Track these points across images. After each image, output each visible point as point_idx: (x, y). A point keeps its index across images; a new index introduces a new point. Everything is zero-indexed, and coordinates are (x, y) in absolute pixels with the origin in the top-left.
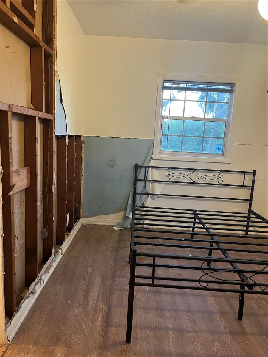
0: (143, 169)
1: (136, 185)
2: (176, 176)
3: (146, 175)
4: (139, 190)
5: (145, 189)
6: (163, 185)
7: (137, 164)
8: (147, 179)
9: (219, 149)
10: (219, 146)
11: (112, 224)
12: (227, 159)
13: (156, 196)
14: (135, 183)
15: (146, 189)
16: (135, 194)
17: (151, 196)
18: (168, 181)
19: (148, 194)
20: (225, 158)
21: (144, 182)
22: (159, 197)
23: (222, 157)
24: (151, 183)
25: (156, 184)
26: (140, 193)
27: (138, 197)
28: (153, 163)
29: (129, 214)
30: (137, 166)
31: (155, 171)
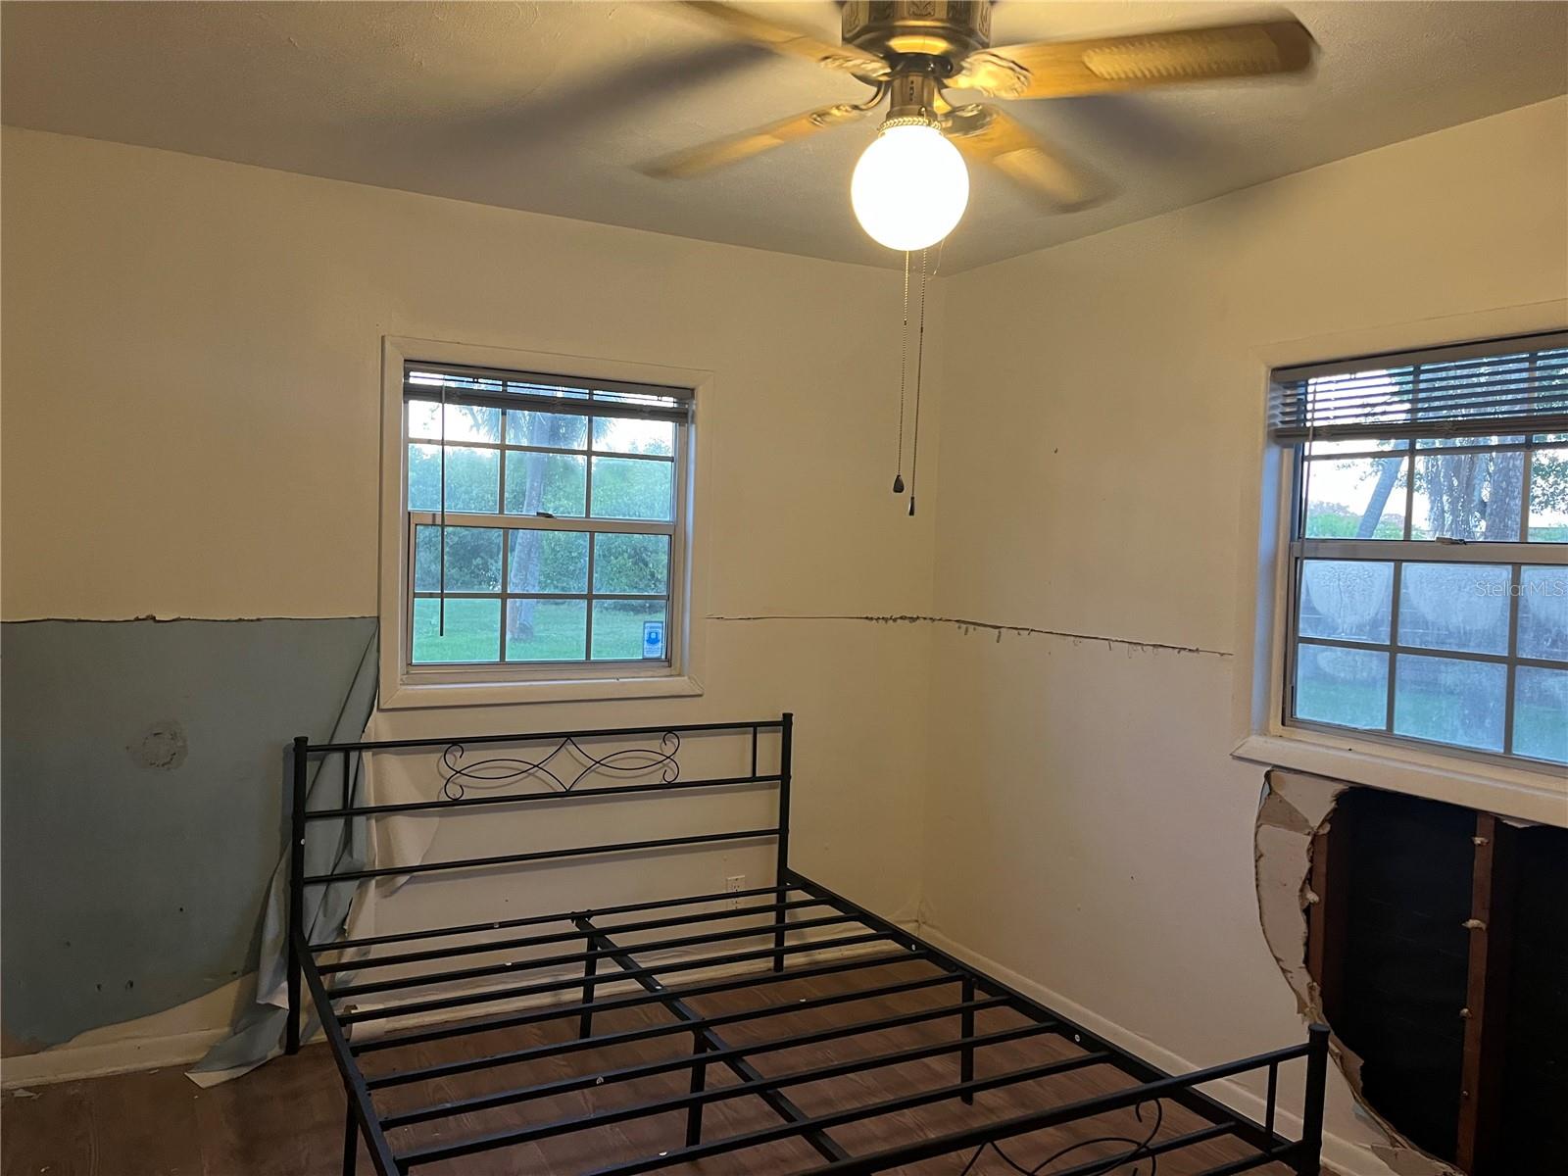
0: (336, 759)
1: (302, 842)
2: (489, 772)
3: (349, 786)
4: (318, 862)
5: (351, 855)
6: (432, 822)
7: (300, 742)
8: (355, 806)
9: (652, 641)
10: (651, 628)
11: (179, 1060)
12: (686, 678)
13: (403, 879)
14: (298, 833)
15: (355, 856)
16: (298, 882)
17: (377, 882)
18: (456, 802)
19: (362, 876)
20: (679, 675)
21: (340, 822)
22: (415, 877)
23: (667, 671)
24: (376, 821)
25: (400, 823)
26: (322, 874)
27: (313, 895)
28: (380, 728)
29: (273, 989)
30: (301, 749)
31: (391, 761)
